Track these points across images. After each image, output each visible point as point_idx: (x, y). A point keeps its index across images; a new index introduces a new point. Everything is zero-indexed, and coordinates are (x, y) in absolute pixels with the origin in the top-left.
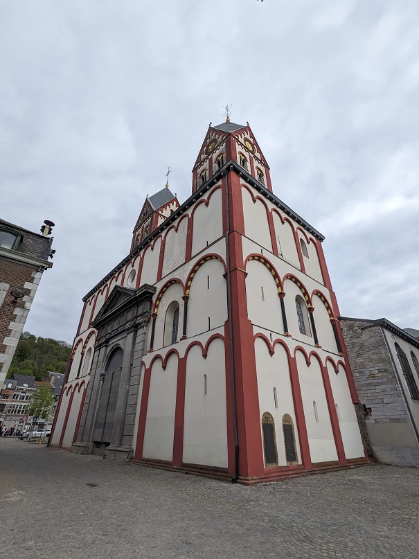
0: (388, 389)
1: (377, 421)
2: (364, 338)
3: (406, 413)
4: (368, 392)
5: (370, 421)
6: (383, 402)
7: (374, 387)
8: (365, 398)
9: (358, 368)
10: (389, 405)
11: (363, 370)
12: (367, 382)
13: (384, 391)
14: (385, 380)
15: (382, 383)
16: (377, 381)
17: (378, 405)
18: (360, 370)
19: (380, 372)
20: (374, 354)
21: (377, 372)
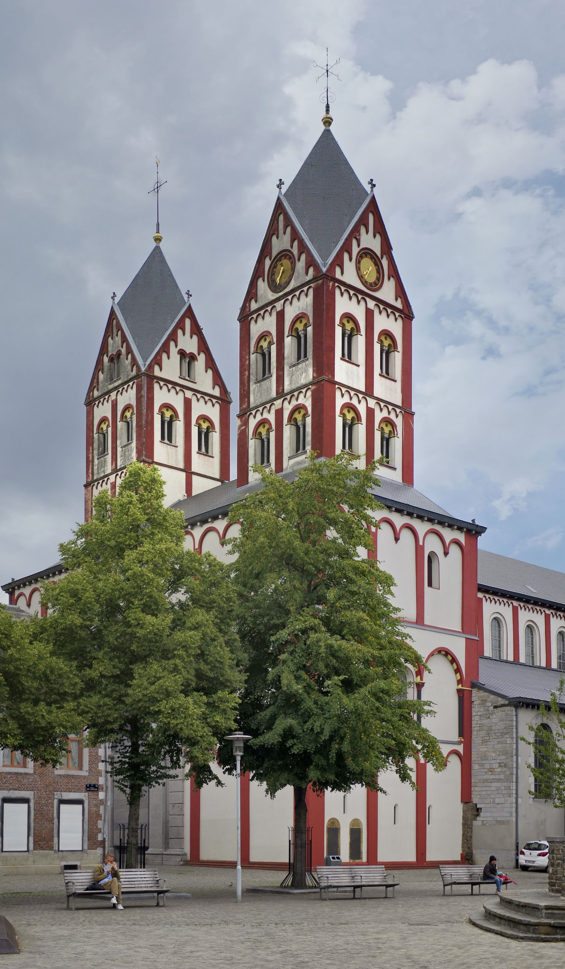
0: (503, 788)
1: (485, 822)
2: (494, 721)
3: (511, 816)
4: (484, 789)
5: (477, 823)
6: (494, 802)
7: (489, 784)
8: (478, 796)
9: (479, 759)
10: (500, 806)
11: (484, 762)
12: (486, 777)
13: (498, 789)
14: (502, 777)
15: (499, 780)
16: (494, 777)
17: (489, 806)
18: (481, 762)
19: (500, 766)
20: (499, 743)
21: (497, 765)
